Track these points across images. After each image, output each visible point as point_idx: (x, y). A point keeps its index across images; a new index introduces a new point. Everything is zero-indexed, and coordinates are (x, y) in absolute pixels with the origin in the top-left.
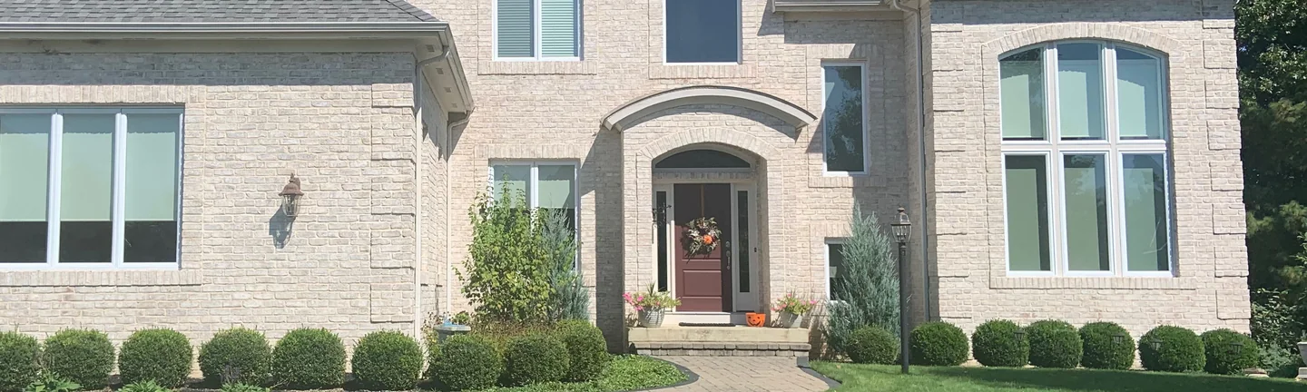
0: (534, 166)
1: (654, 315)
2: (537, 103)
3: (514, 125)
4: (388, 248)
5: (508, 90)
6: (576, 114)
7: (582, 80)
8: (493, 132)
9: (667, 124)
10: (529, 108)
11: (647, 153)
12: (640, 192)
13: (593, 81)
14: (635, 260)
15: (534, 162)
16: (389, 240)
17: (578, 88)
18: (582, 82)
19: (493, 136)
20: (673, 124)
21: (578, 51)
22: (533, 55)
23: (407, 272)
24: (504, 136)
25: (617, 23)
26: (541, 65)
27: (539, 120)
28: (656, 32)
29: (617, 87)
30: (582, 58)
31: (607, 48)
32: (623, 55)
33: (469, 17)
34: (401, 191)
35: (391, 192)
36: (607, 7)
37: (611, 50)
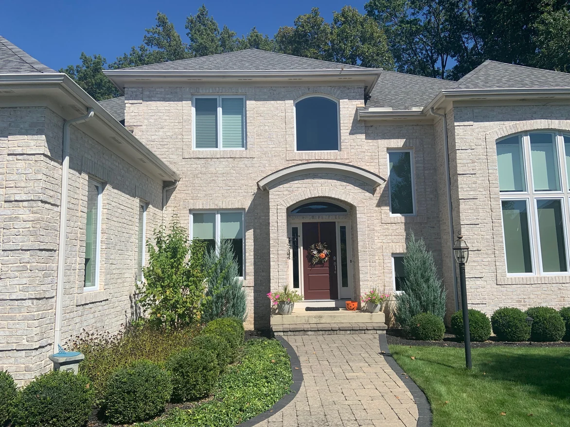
0: (218, 214)
1: (286, 307)
2: (219, 175)
3: (205, 189)
4: (16, 281)
5: (201, 168)
6: (243, 182)
7: (246, 161)
8: (192, 193)
9: (296, 186)
10: (214, 178)
11: (283, 203)
12: (280, 228)
13: (254, 162)
14: (277, 270)
15: (218, 211)
16: (17, 274)
17: (244, 166)
18: (246, 162)
19: (192, 195)
20: (300, 186)
21: (244, 145)
22: (217, 147)
23: (33, 303)
24: (199, 195)
25: (267, 127)
26: (222, 153)
27: (220, 185)
28: (290, 133)
29: (267, 165)
30: (246, 149)
31: (261, 142)
32: (271, 146)
33: (177, 124)
34: (31, 229)
35: (21, 230)
36: (261, 118)
37: (263, 143)
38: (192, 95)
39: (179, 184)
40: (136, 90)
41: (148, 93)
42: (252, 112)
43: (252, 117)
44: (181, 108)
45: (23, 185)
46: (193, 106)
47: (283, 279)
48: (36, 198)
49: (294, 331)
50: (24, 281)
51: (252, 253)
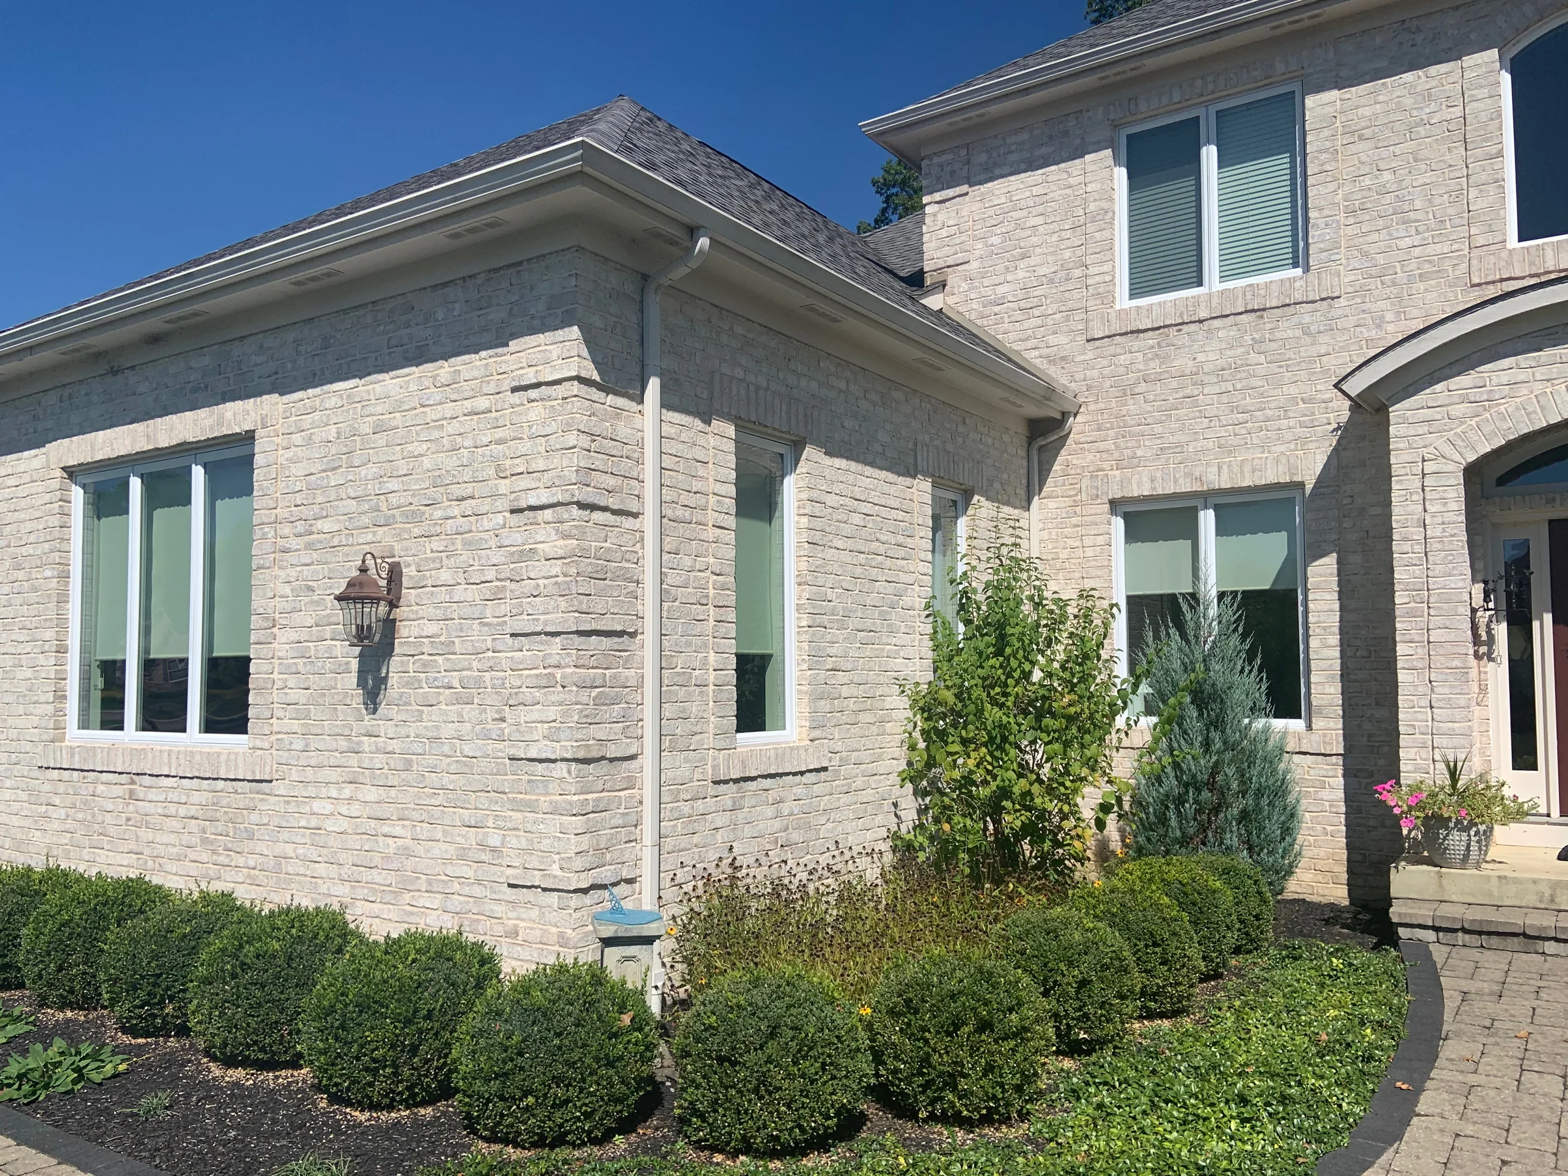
0: (1206, 508)
1: (1456, 840)
2: (1206, 379)
3: (1158, 429)
4: (536, 713)
5: (1146, 361)
6: (1293, 390)
7: (1305, 314)
8: (1117, 446)
9: (1505, 377)
10: (1188, 391)
11: (1448, 450)
12: (1434, 545)
13: (1336, 313)
14: (1425, 702)
15: (1208, 497)
17: (1298, 333)
18: (1307, 319)
19: (1116, 455)
20: (1522, 376)
21: (1299, 258)
22: (1200, 283)
23: (569, 772)
24: (1139, 453)
25: (1387, 176)
26: (1215, 300)
27: (1211, 411)
28: (1484, 177)
29: (1389, 316)
30: (1307, 269)
31: (1365, 234)
32: (1403, 244)
33: (1068, 234)
34: (560, 579)
35: (541, 582)
36: (1360, 146)
37: (1375, 237)
38: (1116, 126)
39: (1077, 426)
40: (950, 156)
41: (983, 157)
42: (1326, 133)
43: (1326, 151)
44: (1081, 179)
45: (540, 464)
46: (1117, 162)
47: (1451, 734)
48: (567, 498)
49: (1480, 933)
50: (552, 713)
51: (1335, 640)
